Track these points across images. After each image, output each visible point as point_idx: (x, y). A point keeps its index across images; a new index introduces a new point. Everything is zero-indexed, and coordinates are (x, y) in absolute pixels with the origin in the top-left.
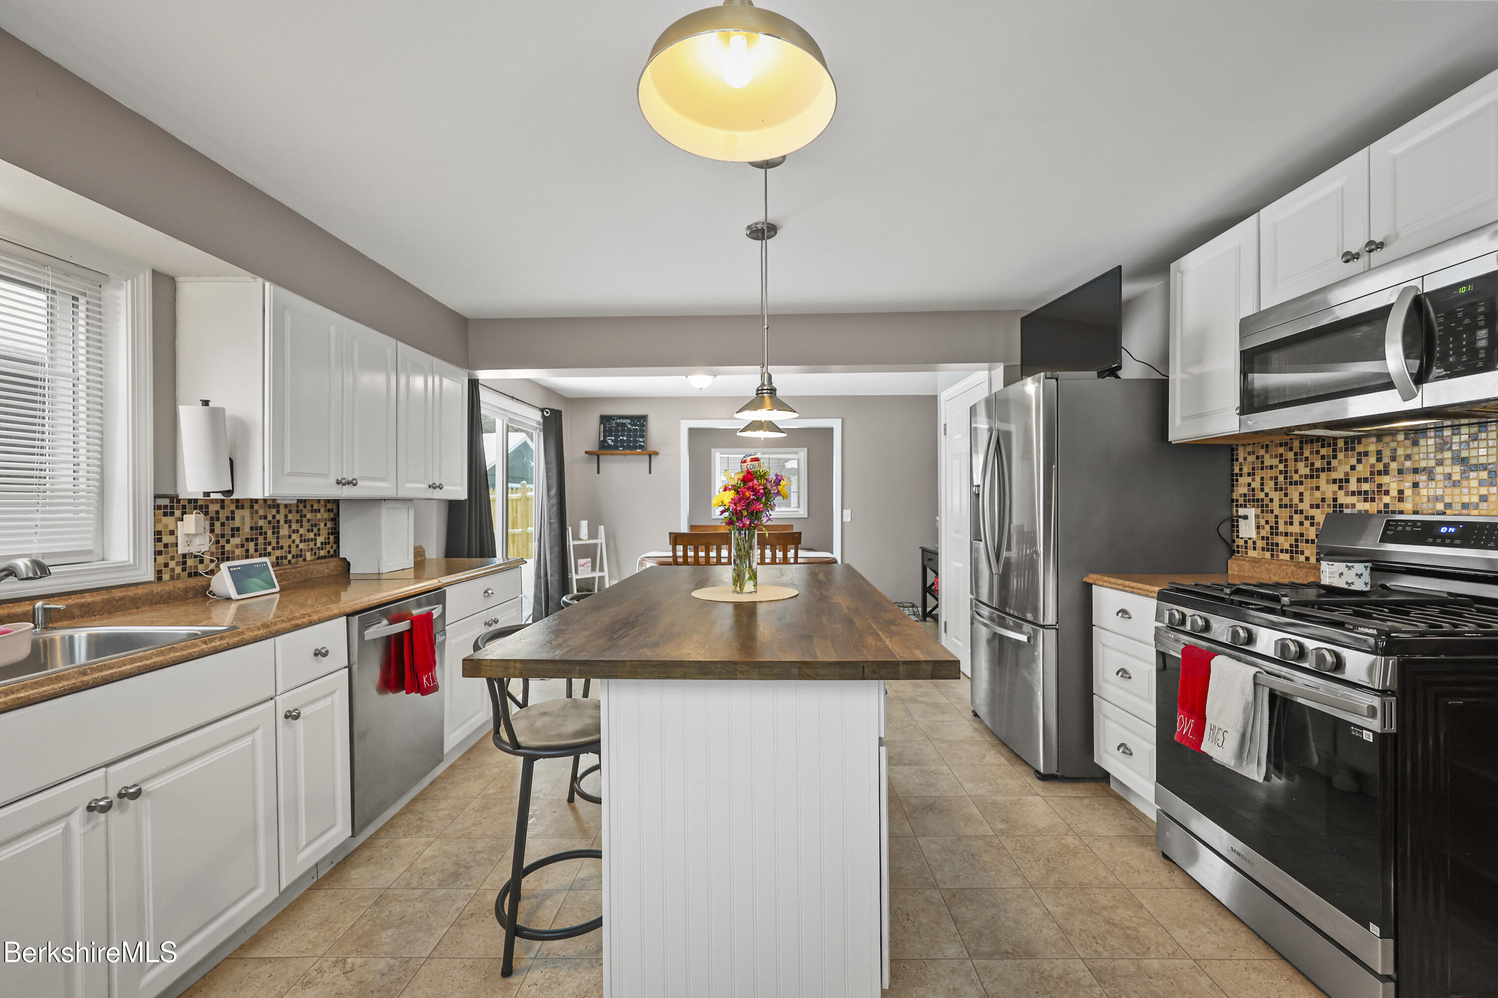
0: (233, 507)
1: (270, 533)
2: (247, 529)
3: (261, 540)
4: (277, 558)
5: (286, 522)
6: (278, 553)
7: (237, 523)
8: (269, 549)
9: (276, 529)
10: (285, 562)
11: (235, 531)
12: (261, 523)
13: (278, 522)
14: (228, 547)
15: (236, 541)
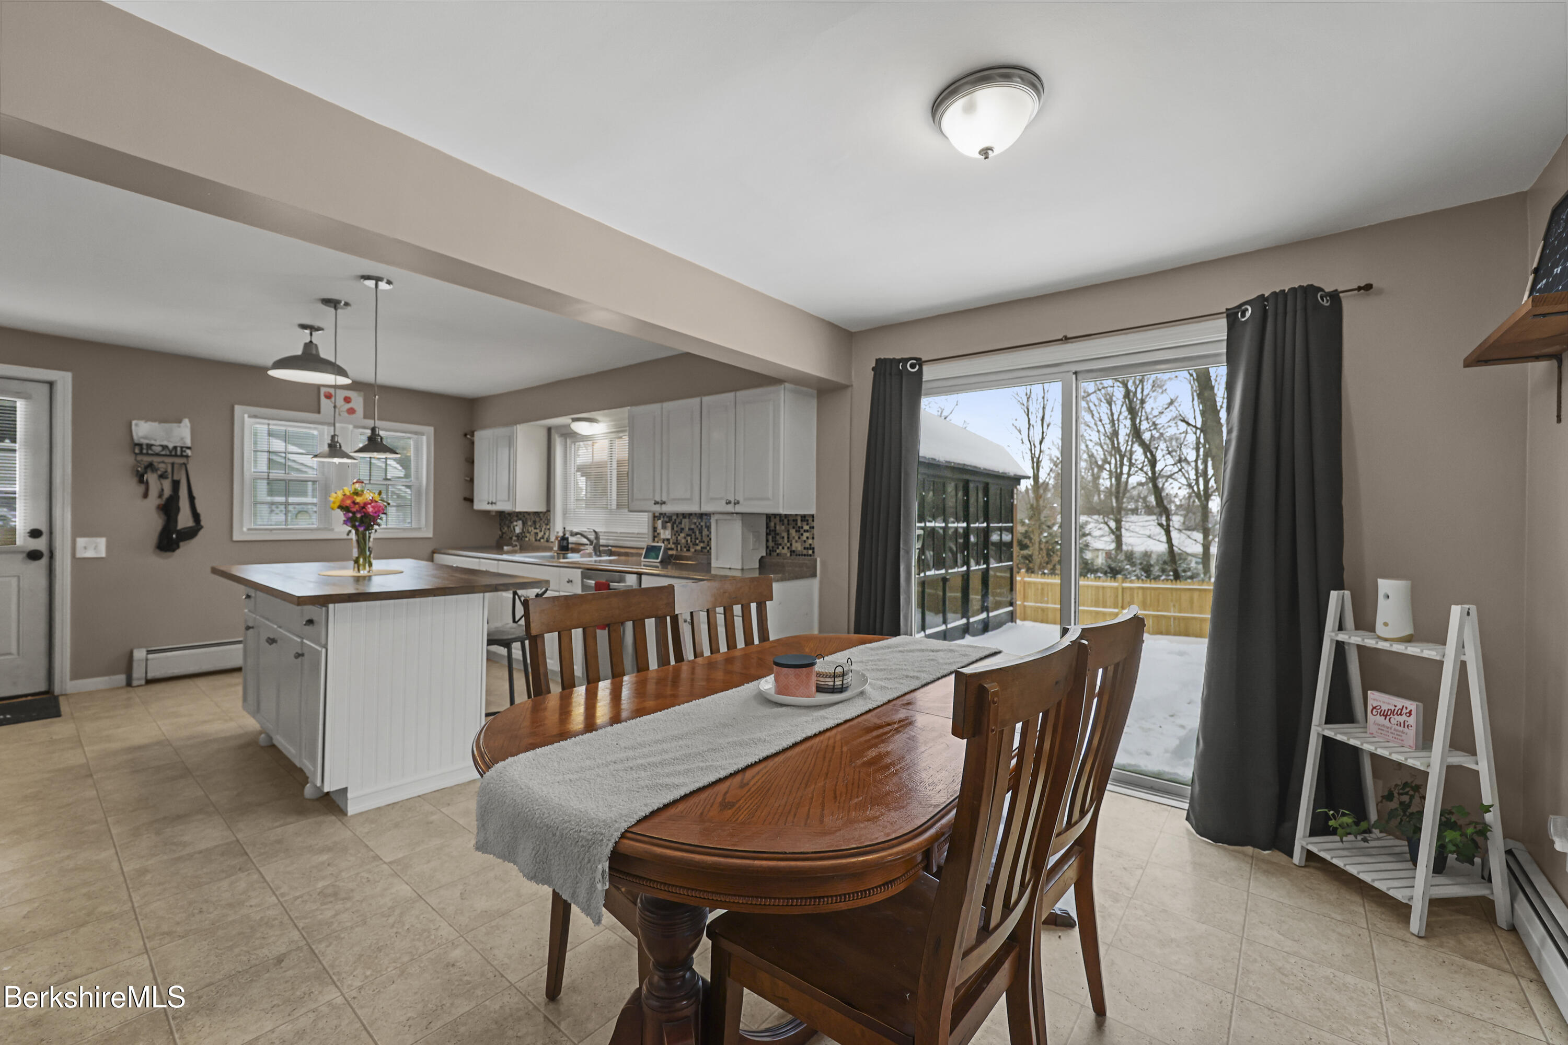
0: (681, 517)
1: (697, 532)
2: (687, 529)
3: (693, 535)
4: (702, 548)
5: (706, 527)
6: (702, 545)
7: (683, 526)
8: (697, 542)
9: (701, 533)
10: (706, 551)
11: (682, 530)
12: (693, 526)
13: (702, 526)
14: (679, 538)
15: (682, 535)
